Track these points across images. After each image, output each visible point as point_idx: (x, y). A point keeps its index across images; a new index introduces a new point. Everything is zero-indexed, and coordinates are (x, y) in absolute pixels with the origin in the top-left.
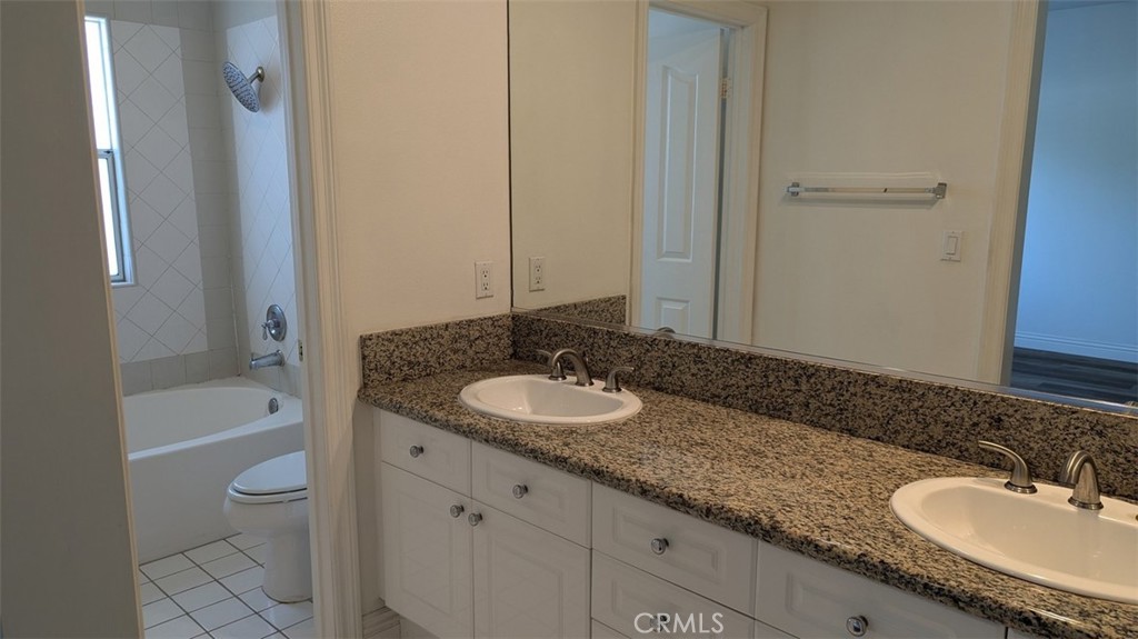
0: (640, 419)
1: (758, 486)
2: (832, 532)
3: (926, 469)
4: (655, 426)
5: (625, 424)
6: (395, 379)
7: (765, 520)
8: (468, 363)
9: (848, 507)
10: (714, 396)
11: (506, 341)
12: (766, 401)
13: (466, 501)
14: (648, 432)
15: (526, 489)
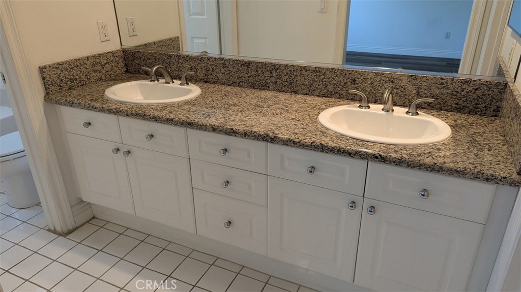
0: (202, 96)
1: (264, 120)
2: (299, 135)
3: (328, 104)
4: (210, 99)
5: (196, 100)
6: (64, 89)
7: (271, 134)
8: (103, 77)
9: (303, 124)
10: (233, 82)
11: (121, 64)
12: (258, 83)
13: (120, 146)
14: (208, 102)
15: (152, 136)
